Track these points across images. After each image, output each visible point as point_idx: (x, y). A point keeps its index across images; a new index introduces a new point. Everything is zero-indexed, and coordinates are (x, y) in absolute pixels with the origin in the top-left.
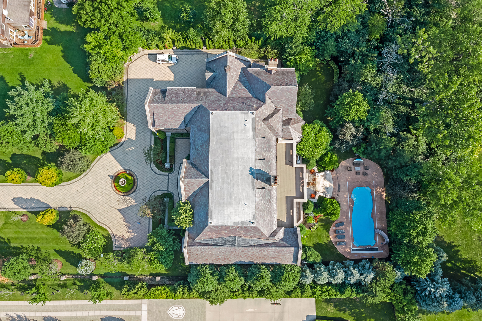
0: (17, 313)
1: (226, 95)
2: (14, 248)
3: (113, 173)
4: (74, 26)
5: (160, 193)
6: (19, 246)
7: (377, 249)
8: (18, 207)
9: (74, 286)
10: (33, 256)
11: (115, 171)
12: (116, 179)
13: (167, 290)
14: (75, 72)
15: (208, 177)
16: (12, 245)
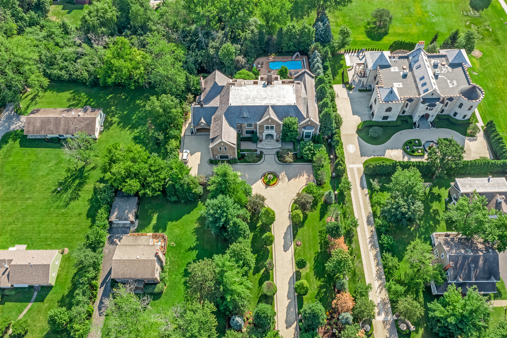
0: (368, 243)
1: (218, 107)
2: (321, 248)
3: (263, 186)
4: (153, 215)
5: (277, 158)
6: (319, 245)
7: (303, 60)
8: (290, 248)
9: (344, 208)
10: (326, 236)
11: (263, 185)
12: (267, 184)
13: (338, 148)
14: (189, 213)
15: (268, 106)
16: (319, 251)
